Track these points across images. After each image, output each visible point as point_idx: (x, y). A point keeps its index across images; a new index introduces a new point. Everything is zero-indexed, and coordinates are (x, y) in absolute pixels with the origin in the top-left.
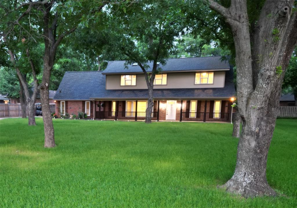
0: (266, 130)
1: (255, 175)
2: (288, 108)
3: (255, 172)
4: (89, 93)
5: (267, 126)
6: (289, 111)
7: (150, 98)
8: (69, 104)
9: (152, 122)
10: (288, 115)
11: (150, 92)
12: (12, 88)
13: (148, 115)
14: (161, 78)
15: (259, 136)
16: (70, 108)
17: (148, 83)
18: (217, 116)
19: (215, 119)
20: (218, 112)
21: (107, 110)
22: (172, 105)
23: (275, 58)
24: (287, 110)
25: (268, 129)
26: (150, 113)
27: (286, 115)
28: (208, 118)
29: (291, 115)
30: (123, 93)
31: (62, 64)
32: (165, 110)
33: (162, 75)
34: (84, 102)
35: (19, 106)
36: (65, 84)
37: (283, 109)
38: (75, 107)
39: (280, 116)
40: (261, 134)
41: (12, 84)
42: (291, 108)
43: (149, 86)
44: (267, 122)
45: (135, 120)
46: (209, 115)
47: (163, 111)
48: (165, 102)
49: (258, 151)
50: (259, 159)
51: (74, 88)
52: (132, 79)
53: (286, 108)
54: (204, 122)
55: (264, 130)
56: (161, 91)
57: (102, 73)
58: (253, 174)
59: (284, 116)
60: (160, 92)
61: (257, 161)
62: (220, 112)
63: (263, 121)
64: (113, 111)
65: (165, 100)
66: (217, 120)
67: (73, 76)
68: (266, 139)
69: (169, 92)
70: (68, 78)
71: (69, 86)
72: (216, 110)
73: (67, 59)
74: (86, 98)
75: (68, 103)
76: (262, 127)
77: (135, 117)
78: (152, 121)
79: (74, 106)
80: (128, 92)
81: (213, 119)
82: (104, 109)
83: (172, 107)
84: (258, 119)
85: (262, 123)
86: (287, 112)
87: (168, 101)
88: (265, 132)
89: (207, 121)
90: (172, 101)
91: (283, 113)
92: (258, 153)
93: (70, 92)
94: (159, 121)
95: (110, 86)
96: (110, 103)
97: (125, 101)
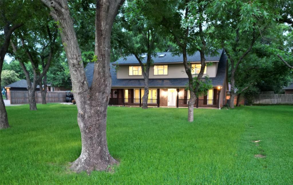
0: (90, 112)
1: (89, 152)
2: (288, 96)
3: (89, 150)
5: (91, 109)
6: (289, 98)
7: (146, 87)
9: (148, 108)
10: (288, 102)
11: (146, 81)
12: (54, 78)
13: (144, 102)
14: (163, 69)
15: (85, 118)
17: (144, 73)
18: (210, 102)
19: (208, 105)
20: (211, 99)
21: (120, 97)
22: (172, 93)
23: (71, 47)
24: (287, 98)
25: (92, 111)
26: (145, 100)
27: (286, 101)
28: (203, 105)
29: (290, 102)
30: (130, 82)
31: (87, 56)
32: (167, 97)
33: (163, 66)
35: (49, 94)
37: (284, 97)
39: (281, 103)
40: (86, 116)
41: (54, 74)
42: (290, 96)
43: (145, 76)
44: (91, 105)
45: (139, 106)
46: (204, 102)
47: (165, 99)
48: (167, 90)
49: (87, 131)
50: (90, 138)
52: (138, 69)
53: (286, 96)
54: (197, 108)
55: (88, 113)
56: (162, 81)
57: (112, 64)
58: (88, 151)
59: (285, 103)
60: (160, 81)
61: (88, 140)
62: (213, 99)
63: (87, 104)
64: (126, 98)
65: (166, 89)
66: (210, 106)
68: (92, 121)
69: (168, 81)
71: (89, 76)
72: (209, 98)
73: (91, 52)
76: (87, 110)
77: (139, 103)
78: (148, 106)
80: (135, 81)
81: (207, 105)
82: (118, 96)
83: (172, 95)
84: (81, 102)
85: (86, 106)
86: (287, 99)
87: (169, 89)
88: (90, 114)
89: (199, 107)
90: (173, 90)
91: (283, 100)
92: (88, 133)
93: (90, 81)
94: (160, 107)
95: (120, 76)
96: (122, 91)
97: (133, 89)
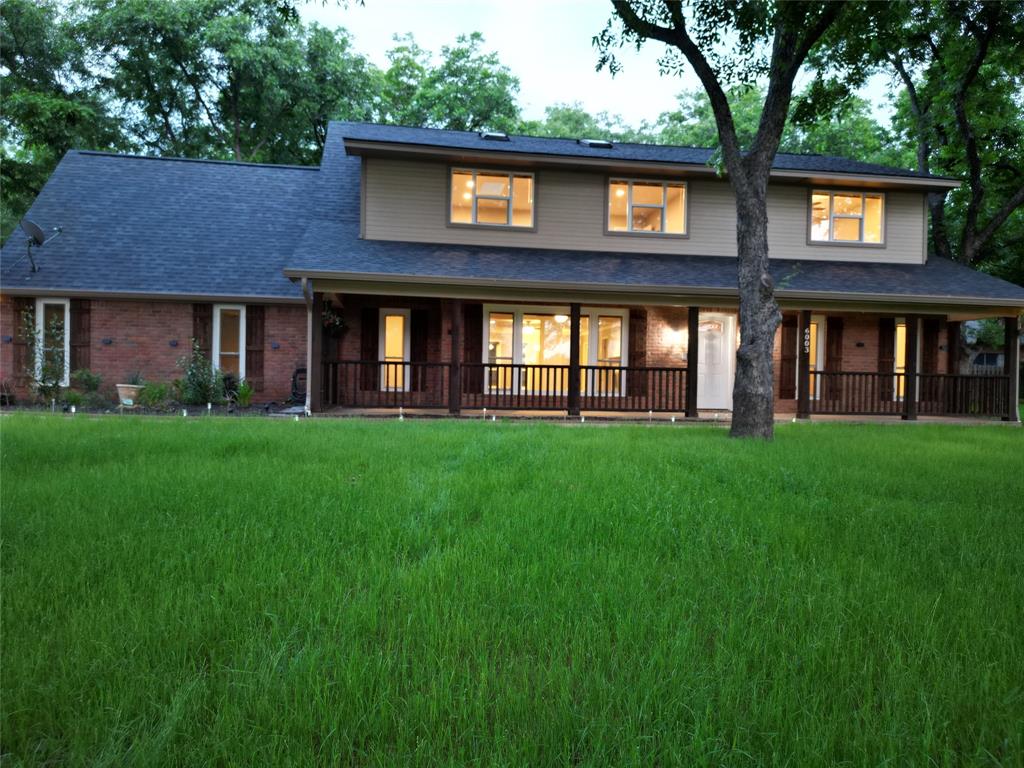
4: (232, 259)
8: (98, 315)
16: (108, 343)
22: (711, 337)
34: (202, 310)
36: (63, 205)
38: (143, 339)
45: (564, 413)
51: (129, 228)
67: (115, 174)
70: (84, 179)
72: (898, 365)
74: (220, 288)
75: (89, 311)
79: (133, 331)
83: (712, 347)
93: (107, 249)
